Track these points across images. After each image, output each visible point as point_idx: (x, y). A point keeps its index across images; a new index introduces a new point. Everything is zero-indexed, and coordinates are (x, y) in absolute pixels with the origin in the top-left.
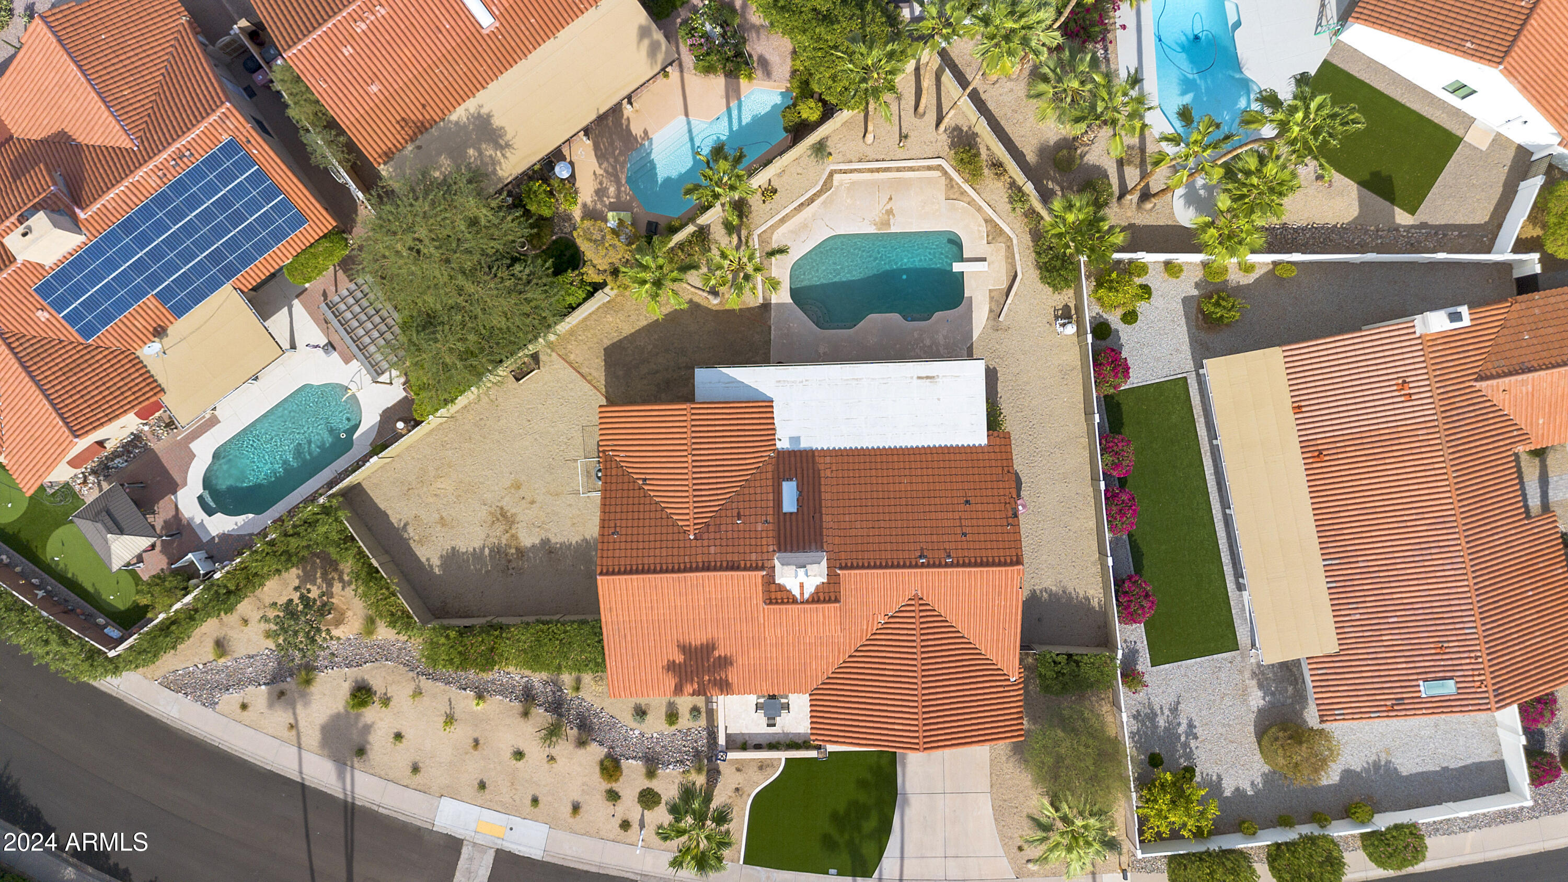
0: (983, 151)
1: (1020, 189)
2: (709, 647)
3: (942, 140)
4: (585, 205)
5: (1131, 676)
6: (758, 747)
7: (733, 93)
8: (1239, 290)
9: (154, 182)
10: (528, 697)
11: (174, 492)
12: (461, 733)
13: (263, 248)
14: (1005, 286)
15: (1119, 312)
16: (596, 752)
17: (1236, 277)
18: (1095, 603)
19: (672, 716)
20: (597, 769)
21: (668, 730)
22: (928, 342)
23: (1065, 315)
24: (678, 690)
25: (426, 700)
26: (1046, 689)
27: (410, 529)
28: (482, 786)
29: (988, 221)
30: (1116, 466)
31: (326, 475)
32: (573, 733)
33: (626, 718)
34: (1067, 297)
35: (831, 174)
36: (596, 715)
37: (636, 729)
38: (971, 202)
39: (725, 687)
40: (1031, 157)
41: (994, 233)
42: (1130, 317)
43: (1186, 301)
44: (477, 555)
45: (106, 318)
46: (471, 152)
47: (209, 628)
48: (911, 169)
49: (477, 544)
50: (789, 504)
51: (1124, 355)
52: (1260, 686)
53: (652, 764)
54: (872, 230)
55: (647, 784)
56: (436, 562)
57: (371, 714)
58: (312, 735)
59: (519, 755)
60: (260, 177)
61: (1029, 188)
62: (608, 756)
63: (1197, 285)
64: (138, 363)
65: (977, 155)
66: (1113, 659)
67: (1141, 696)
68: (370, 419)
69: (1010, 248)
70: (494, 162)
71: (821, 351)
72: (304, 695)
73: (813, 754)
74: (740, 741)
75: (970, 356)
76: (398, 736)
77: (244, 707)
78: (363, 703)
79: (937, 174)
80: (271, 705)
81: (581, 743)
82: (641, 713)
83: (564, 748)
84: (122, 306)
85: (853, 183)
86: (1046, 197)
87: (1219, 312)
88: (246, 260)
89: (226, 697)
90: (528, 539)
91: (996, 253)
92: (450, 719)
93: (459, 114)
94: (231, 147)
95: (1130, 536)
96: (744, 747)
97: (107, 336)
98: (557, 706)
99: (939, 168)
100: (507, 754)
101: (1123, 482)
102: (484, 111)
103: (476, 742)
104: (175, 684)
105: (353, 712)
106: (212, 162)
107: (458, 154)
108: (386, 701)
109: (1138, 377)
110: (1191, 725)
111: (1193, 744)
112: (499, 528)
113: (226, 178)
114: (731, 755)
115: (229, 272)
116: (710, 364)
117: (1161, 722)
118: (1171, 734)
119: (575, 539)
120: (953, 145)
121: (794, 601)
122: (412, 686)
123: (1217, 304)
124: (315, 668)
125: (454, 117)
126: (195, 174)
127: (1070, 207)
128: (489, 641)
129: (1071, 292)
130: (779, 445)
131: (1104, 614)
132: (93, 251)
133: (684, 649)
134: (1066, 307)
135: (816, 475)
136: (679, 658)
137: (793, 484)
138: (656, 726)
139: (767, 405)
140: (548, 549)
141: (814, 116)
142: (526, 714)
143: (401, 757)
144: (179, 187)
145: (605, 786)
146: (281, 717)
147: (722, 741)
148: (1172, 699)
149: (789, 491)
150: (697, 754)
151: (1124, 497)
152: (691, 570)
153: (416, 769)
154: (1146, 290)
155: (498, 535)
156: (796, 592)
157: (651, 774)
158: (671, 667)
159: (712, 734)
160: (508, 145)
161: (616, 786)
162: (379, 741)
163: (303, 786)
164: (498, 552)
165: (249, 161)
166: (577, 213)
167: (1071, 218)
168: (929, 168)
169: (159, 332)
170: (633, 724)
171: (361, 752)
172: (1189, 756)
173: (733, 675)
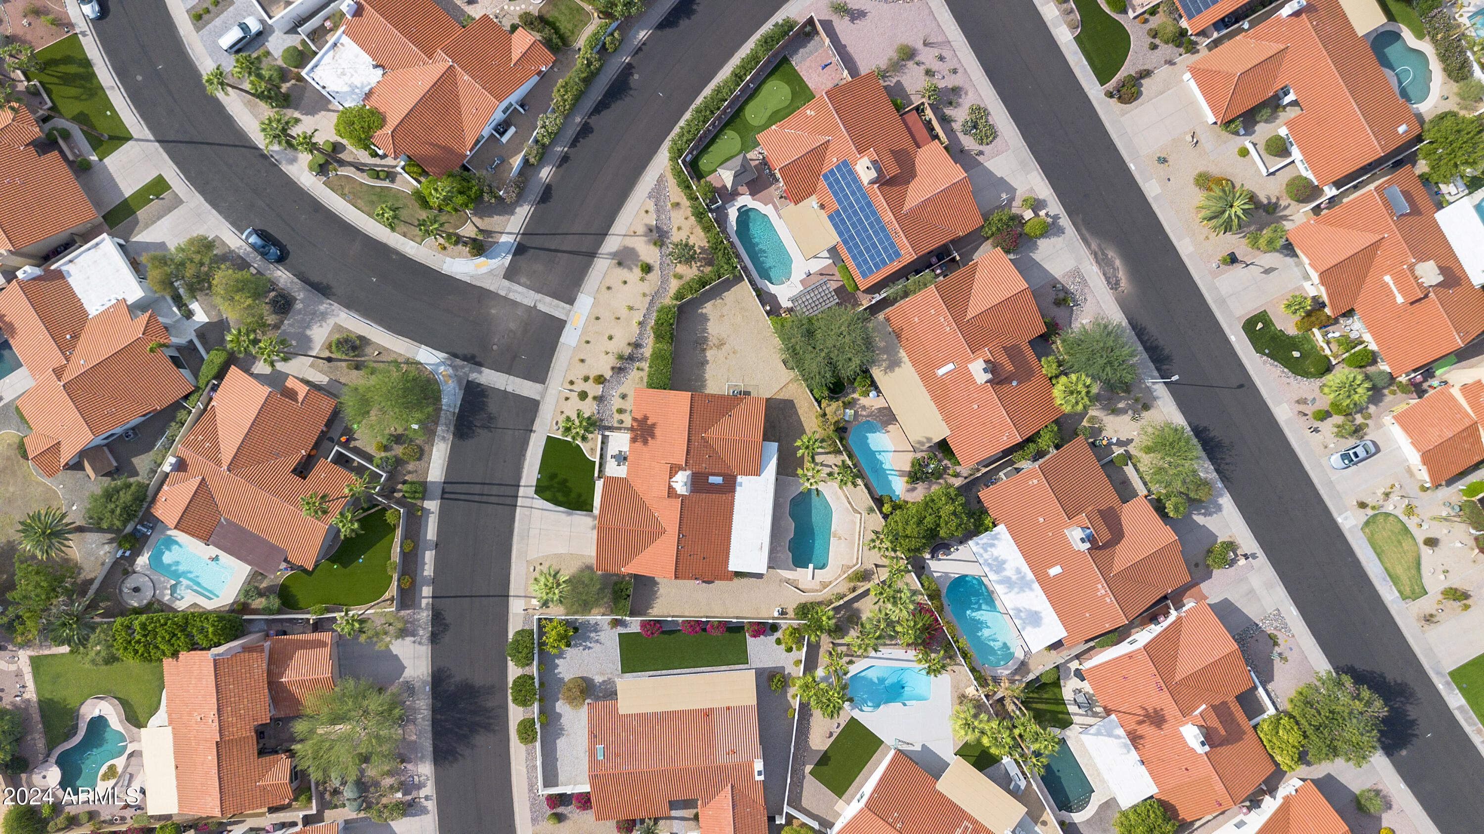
0: (862, 584)
1: (842, 598)
2: (653, 436)
3: (870, 566)
4: (859, 400)
5: (616, 623)
6: (602, 449)
7: (902, 473)
8: (786, 692)
9: (887, 219)
10: (637, 345)
11: (750, 194)
12: (623, 312)
13: (854, 258)
14: (800, 587)
15: (781, 637)
16: (608, 374)
17: (792, 691)
18: (650, 611)
19: (620, 411)
20: (600, 373)
21: (614, 409)
22: (778, 549)
23: (783, 613)
24: (634, 419)
25: (641, 298)
26: (616, 584)
27: (721, 301)
28: (598, 318)
29: (830, 583)
30: (712, 627)
31: (750, 266)
32: (618, 365)
33: (622, 389)
34: (791, 614)
35: (860, 513)
36: (625, 376)
37: (616, 393)
38: (840, 576)
39: (634, 440)
40: (856, 605)
41: (824, 585)
42: (778, 642)
43: (783, 668)
44: (705, 330)
45: (831, 186)
46: (885, 356)
47: (685, 202)
48: (858, 550)
49: (710, 331)
50: (712, 479)
51: (762, 636)
52: (604, 681)
53: (599, 399)
54: (833, 529)
55: (590, 396)
56: (704, 311)
57: (637, 272)
58: (631, 242)
59: (610, 338)
60: (884, 263)
61: (841, 602)
62: (605, 379)
63: (789, 674)
64: (810, 195)
65: (859, 580)
66: (626, 615)
67: (606, 627)
68: (773, 289)
69: (817, 591)
70: (879, 366)
71: (781, 500)
72: (649, 241)
73: (596, 474)
74: (605, 441)
75: (769, 567)
76: (625, 282)
77: (647, 212)
78: (643, 270)
79: (855, 562)
80: (646, 225)
81: (613, 368)
82: (624, 397)
83: (612, 361)
84: (835, 194)
85: (855, 523)
86: (837, 609)
87: (775, 681)
88: (849, 250)
89: (653, 204)
90: (710, 354)
91: (815, 585)
92: (631, 308)
93: (902, 353)
94: (897, 254)
95: (679, 630)
96: (603, 443)
97: (822, 184)
98: (631, 358)
99: (857, 563)
100: (612, 333)
101: (704, 630)
102: (902, 365)
103: (618, 319)
104: (661, 180)
105: (640, 264)
106: (892, 245)
107: (885, 350)
108: (642, 279)
109: (752, 642)
110: (589, 648)
111: (581, 648)
112: (716, 342)
113: (885, 249)
114: (600, 437)
115: (845, 242)
116: (780, 450)
117: (593, 635)
118: (587, 639)
119: (707, 376)
120: (866, 571)
121: (670, 478)
122: (648, 293)
123: (779, 680)
124: (661, 247)
125: (901, 351)
126: (888, 237)
127: (829, 618)
128: (667, 337)
129: (793, 616)
130: (739, 477)
131: (645, 615)
132: (860, 187)
133: (654, 425)
134: (787, 614)
135: (724, 493)
136: (649, 422)
137: (721, 482)
138: (616, 403)
139: (758, 474)
140: (704, 362)
141: (884, 510)
142: (629, 344)
143: (616, 284)
144: (883, 229)
145: (591, 377)
146: (641, 230)
147: (607, 433)
148: (602, 641)
149: (718, 480)
150: (602, 420)
151: (698, 628)
152: (689, 434)
153: (609, 288)
154: (790, 650)
155: (713, 341)
156: (673, 479)
157: (595, 398)
158: (646, 418)
159: (610, 428)
160: (886, 373)
161: (591, 381)
162: (623, 273)
163: (606, 235)
164: (705, 339)
165: (892, 260)
166: (856, 396)
167: (824, 618)
168: (858, 559)
169: (822, 207)
170: (619, 393)
171: (620, 264)
172: (576, 646)
173: (638, 445)
